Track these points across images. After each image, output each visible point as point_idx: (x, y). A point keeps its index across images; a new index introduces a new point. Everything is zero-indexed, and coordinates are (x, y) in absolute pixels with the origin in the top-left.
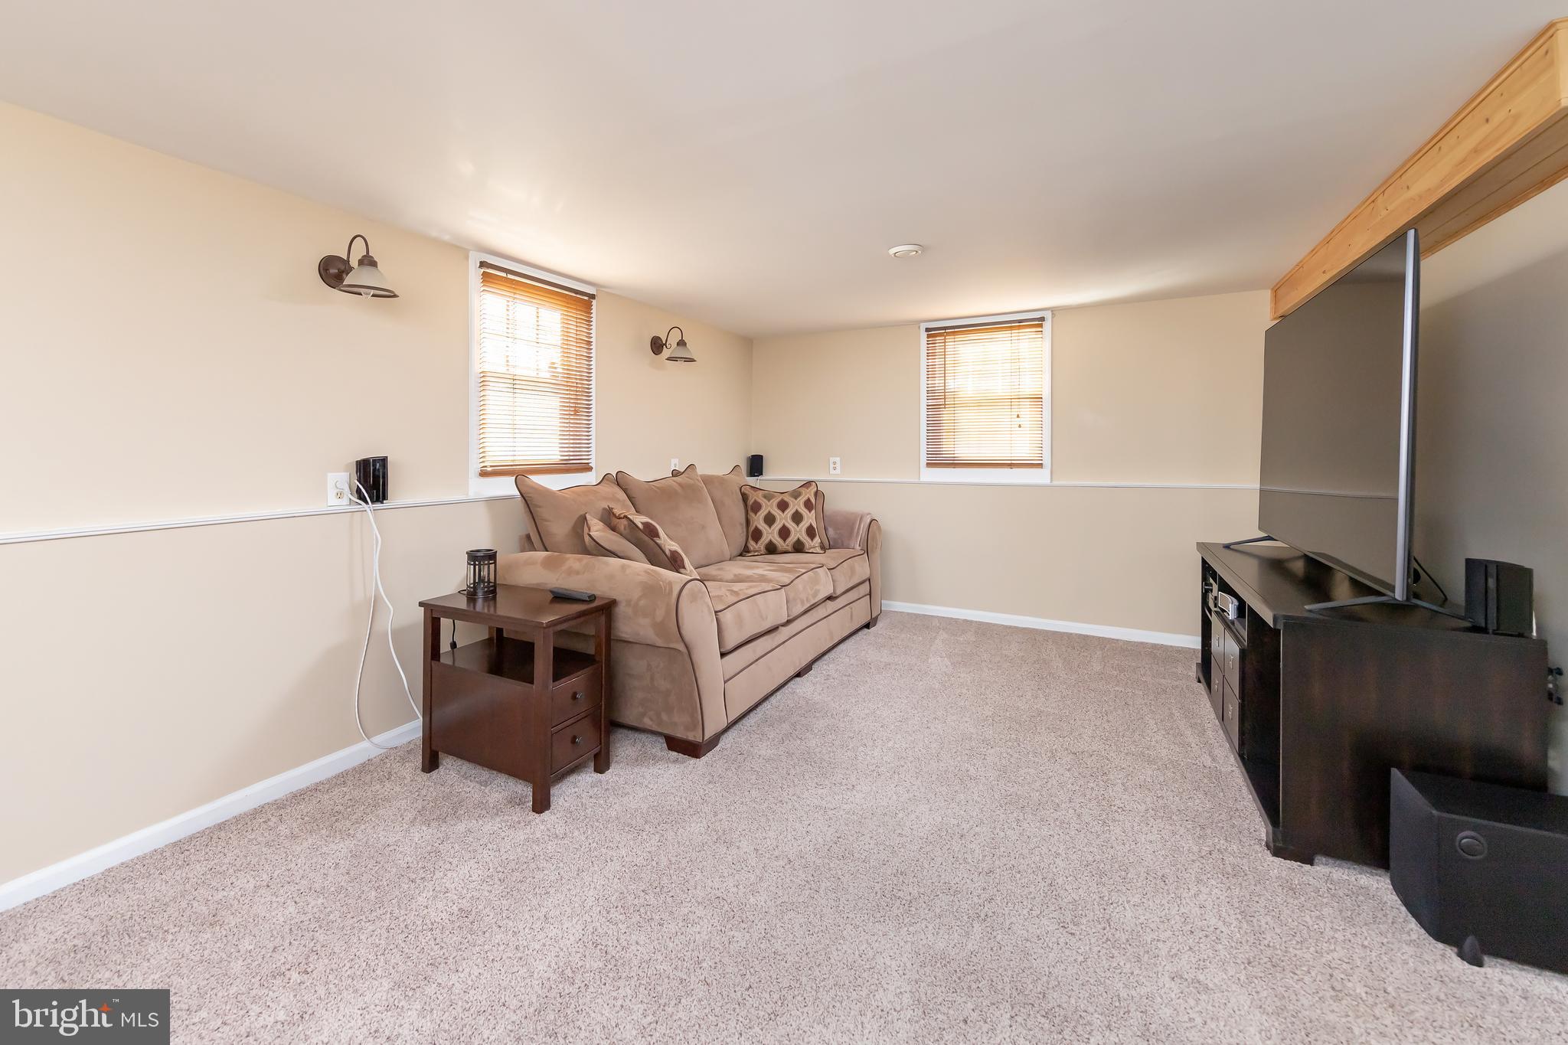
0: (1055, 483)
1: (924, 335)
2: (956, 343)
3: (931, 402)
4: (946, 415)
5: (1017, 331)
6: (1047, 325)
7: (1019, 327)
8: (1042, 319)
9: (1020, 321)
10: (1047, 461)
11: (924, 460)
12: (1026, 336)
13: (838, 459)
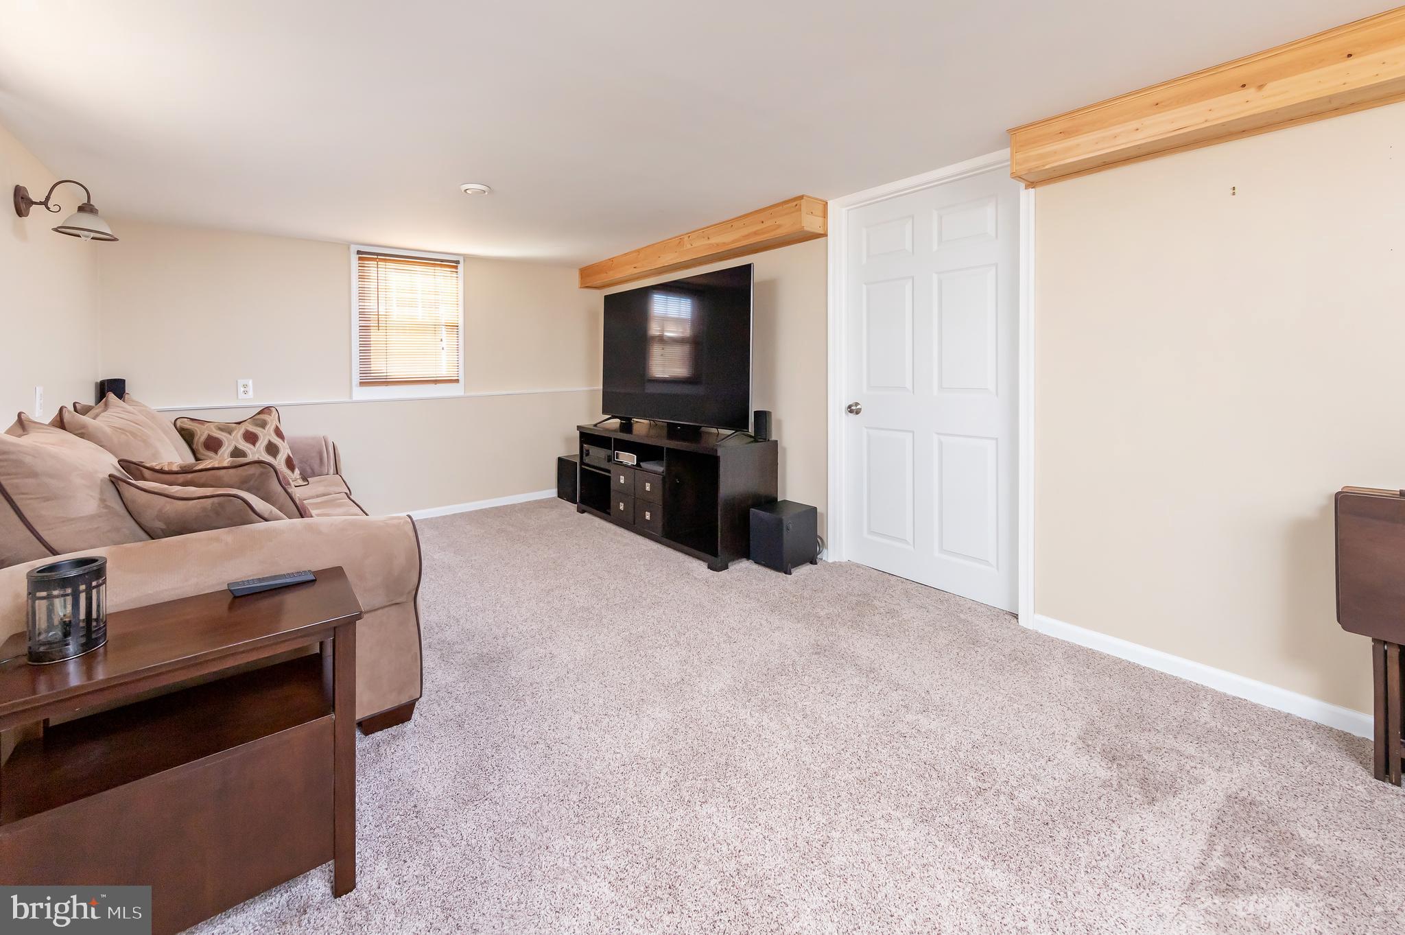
0: (469, 394)
1: (354, 258)
2: (387, 270)
3: (363, 323)
4: (375, 336)
5: (439, 268)
6: (461, 267)
7: (441, 266)
8: (458, 262)
9: (442, 261)
10: (461, 378)
11: (356, 378)
12: (443, 274)
13: (250, 383)
